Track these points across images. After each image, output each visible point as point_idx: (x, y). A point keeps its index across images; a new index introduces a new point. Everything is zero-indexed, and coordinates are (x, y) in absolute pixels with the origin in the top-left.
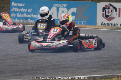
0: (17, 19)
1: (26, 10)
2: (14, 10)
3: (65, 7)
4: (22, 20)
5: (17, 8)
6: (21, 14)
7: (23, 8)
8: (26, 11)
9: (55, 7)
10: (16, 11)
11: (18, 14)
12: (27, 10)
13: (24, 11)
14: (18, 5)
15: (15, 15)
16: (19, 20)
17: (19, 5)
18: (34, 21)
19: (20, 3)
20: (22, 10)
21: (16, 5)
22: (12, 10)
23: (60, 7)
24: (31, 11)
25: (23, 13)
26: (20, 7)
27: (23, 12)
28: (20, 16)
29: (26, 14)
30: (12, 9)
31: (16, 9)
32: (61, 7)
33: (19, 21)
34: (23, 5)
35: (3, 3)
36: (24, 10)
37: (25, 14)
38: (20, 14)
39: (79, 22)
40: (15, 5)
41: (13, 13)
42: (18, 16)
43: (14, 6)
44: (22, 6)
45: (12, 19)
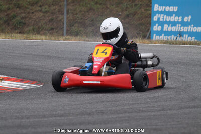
0: (163, 35)
1: (180, 18)
2: (159, 19)
4: (173, 36)
5: (164, 14)
6: (172, 26)
7: (174, 15)
8: (180, 20)
10: (161, 20)
11: (166, 26)
12: (183, 19)
13: (176, 20)
15: (159, 28)
16: (168, 36)
17: (167, 8)
18: (195, 39)
19: (170, 6)
20: (174, 18)
21: (161, 8)
22: (155, 18)
24: (189, 20)
26: (169, 13)
27: (174, 21)
28: (169, 30)
29: (180, 25)
31: (162, 17)
33: (168, 39)
34: (176, 9)
36: (177, 17)
37: (178, 25)
38: (169, 26)
40: (160, 10)
41: (157, 24)
42: (165, 29)
43: (158, 12)
44: (172, 10)
45: (155, 35)
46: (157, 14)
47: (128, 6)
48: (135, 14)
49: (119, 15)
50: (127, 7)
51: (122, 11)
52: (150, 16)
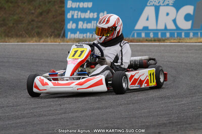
0: (78, 33)
1: (95, 14)
2: (73, 16)
3: (170, 4)
4: (88, 34)
5: (79, 11)
6: (87, 23)
7: (89, 12)
8: (95, 16)
9: (151, 6)
10: (75, 17)
11: (81, 23)
12: (98, 15)
13: (91, 17)
14: (79, 6)
15: (74, 26)
16: (84, 34)
17: (82, 5)
19: (84, 2)
20: (89, 15)
21: (75, 5)
22: (69, 16)
23: (160, 6)
25: (89, 21)
26: (84, 10)
27: (89, 18)
28: (84, 27)
29: (95, 22)
30: (69, 14)
31: (76, 15)
32: (164, 6)
33: (83, 37)
34: (90, 5)
35: (47, 3)
36: (92, 14)
37: (93, 22)
38: (84, 23)
39: (199, 34)
40: (74, 7)
41: (71, 22)
42: (80, 26)
43: (72, 9)
44: (86, 6)
45: (69, 33)
46: (71, 12)
47: (41, 3)
48: (48, 12)
49: (33, 13)
50: (40, 5)
51: (35, 9)
52: (63, 14)
